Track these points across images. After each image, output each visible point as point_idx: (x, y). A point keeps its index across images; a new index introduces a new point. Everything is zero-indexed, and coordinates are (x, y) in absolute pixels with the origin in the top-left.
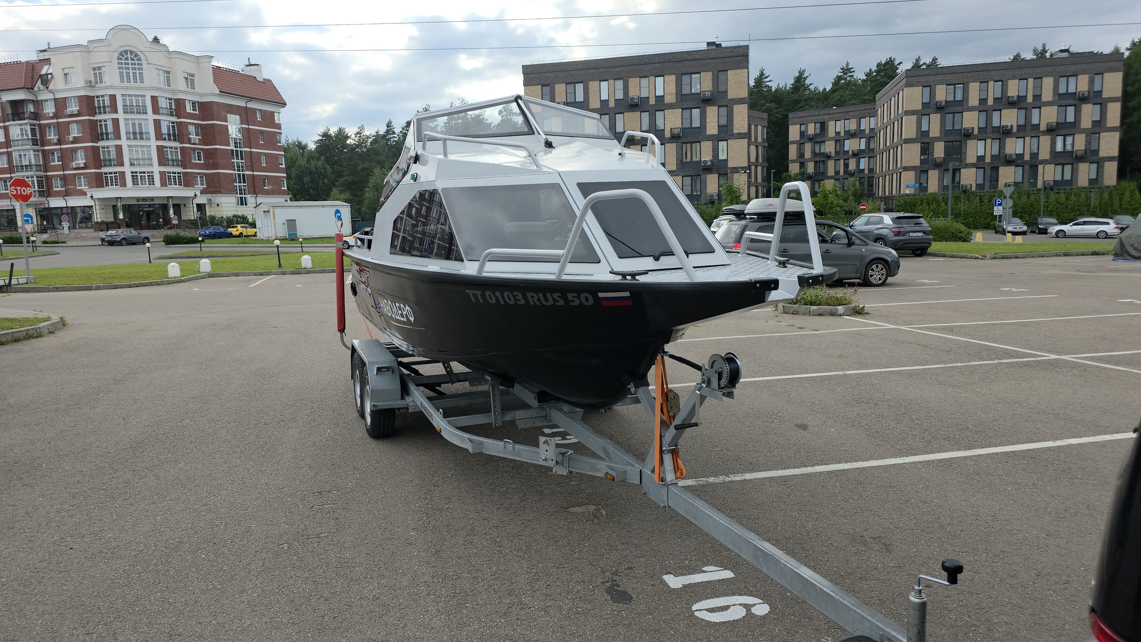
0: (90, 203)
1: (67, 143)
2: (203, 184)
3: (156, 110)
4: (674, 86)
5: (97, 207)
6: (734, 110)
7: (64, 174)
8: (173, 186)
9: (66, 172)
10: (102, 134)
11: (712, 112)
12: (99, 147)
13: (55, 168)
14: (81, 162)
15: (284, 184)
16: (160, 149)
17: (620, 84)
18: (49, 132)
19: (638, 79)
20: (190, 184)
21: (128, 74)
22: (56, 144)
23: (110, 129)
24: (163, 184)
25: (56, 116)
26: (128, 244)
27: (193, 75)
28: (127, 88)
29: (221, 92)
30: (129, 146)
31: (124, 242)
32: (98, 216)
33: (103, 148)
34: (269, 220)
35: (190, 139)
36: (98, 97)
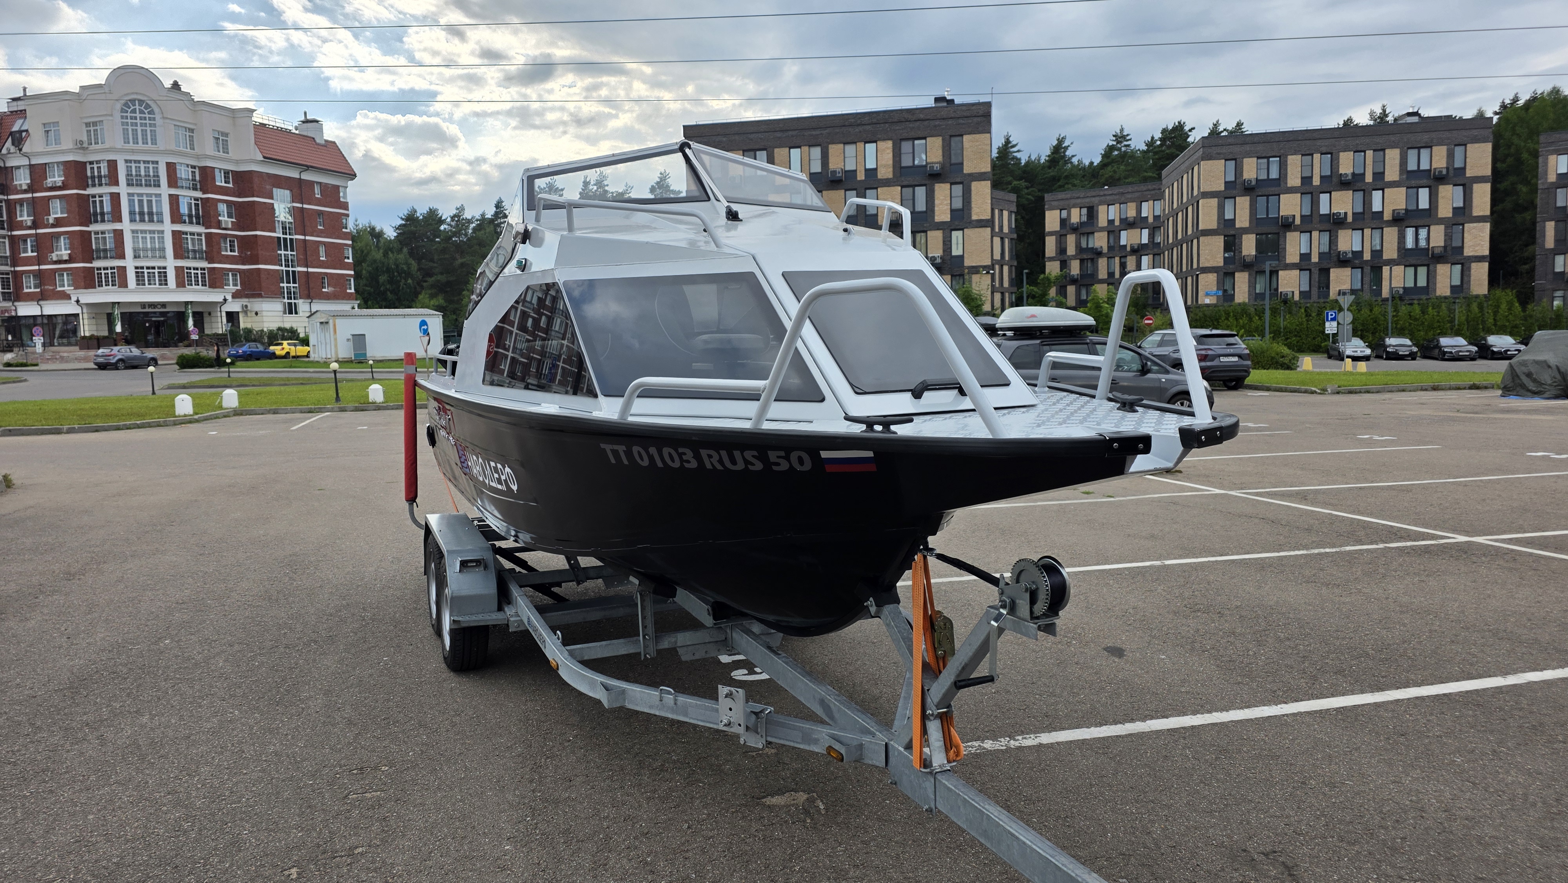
0: (75, 310)
1: (46, 227)
2: (235, 285)
3: (173, 182)
4: (891, 155)
5: (85, 316)
6: (973, 188)
7: (39, 270)
8: (194, 287)
9: (43, 267)
10: (95, 214)
11: (942, 191)
12: (90, 232)
13: (28, 261)
14: (65, 253)
15: (350, 285)
16: (177, 236)
17: (816, 152)
18: (21, 211)
19: (842, 145)
20: (218, 284)
21: (135, 132)
22: (30, 228)
23: (107, 208)
24: (180, 284)
25: (31, 189)
26: (126, 368)
27: (227, 135)
28: (133, 151)
29: (264, 157)
30: (133, 231)
31: (121, 365)
32: (86, 328)
33: (97, 233)
34: (327, 335)
35: (219, 222)
36: (91, 163)
